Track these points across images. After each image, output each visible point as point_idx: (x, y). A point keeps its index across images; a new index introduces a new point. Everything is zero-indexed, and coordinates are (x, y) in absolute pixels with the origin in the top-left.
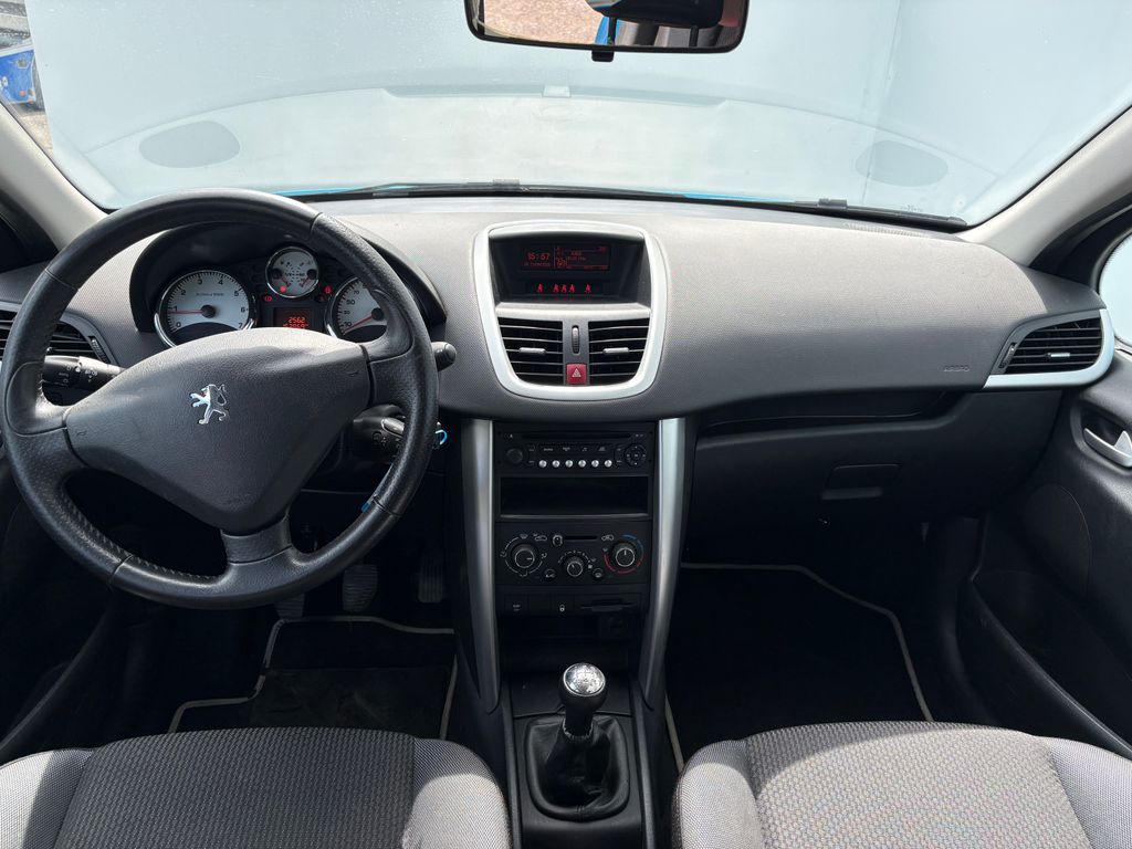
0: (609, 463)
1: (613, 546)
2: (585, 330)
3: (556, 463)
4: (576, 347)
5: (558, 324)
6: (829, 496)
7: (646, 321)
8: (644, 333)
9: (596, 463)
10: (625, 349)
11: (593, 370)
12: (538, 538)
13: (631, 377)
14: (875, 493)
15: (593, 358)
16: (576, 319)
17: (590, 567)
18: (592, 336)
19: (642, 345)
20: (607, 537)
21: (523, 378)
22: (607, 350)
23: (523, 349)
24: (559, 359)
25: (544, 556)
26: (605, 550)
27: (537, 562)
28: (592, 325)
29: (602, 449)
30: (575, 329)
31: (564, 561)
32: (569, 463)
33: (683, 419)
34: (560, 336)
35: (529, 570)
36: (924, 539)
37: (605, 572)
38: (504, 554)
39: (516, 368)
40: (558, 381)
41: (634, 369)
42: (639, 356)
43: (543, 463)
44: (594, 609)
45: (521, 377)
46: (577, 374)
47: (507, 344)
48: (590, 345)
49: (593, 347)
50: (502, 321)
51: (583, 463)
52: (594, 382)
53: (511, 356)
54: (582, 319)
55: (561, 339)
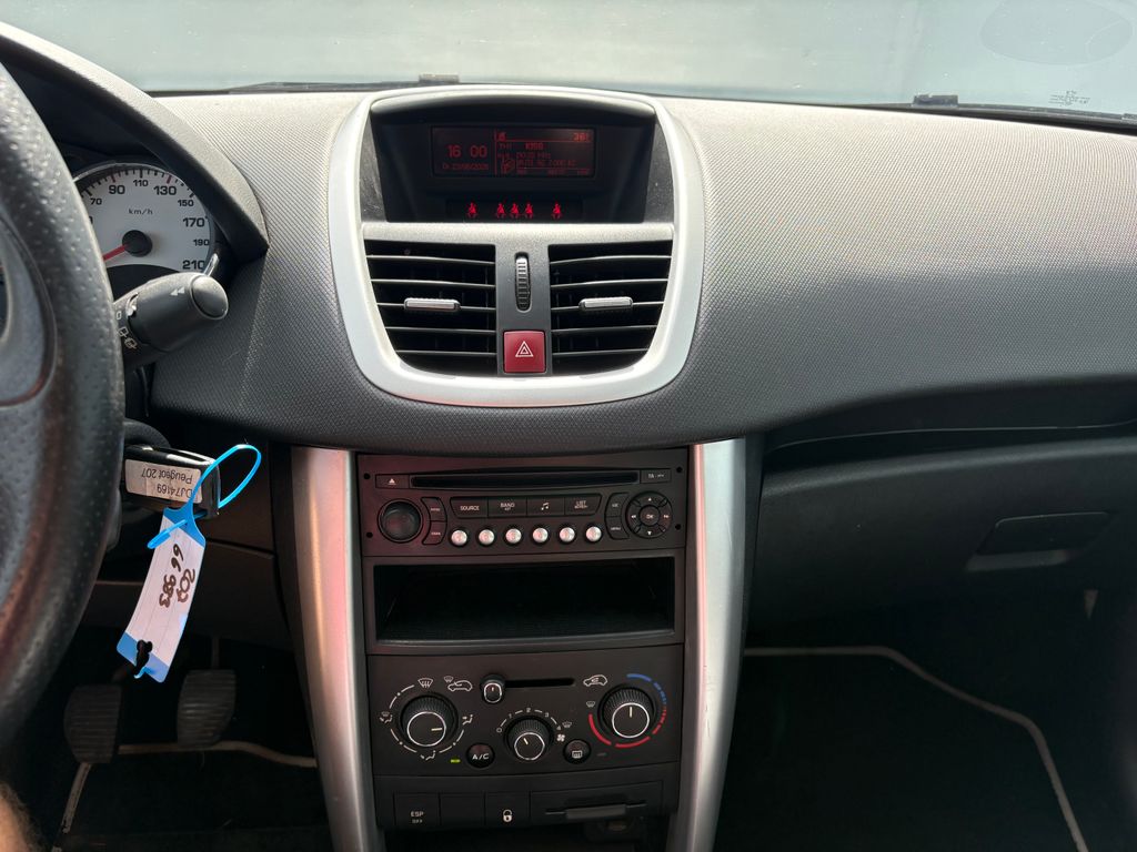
0: (594, 534)
1: (607, 698)
2: (542, 261)
3: (487, 537)
4: (523, 295)
5: (487, 251)
6: (977, 565)
7: (665, 247)
8: (663, 269)
9: (567, 534)
10: (625, 300)
11: (559, 343)
12: (454, 685)
13: (638, 356)
14: (1058, 557)
15: (558, 320)
16: (525, 240)
17: (561, 738)
18: (556, 274)
19: (659, 292)
20: (594, 680)
21: (410, 360)
22: (588, 302)
23: (412, 302)
24: (489, 320)
25: (467, 720)
26: (591, 705)
27: (452, 733)
28: (556, 251)
29: (581, 505)
30: (523, 260)
31: (509, 728)
32: (514, 536)
33: (742, 441)
34: (489, 274)
35: (438, 748)
36: (1089, 613)
37: (591, 747)
38: (385, 717)
39: (398, 341)
40: (487, 367)
41: (643, 340)
42: (653, 315)
43: (460, 537)
44: (572, 815)
45: (407, 359)
46: (524, 351)
47: (381, 293)
48: (553, 292)
49: (557, 297)
50: (372, 246)
51: (541, 535)
52: (562, 367)
53: (389, 317)
54: (537, 242)
55: (492, 281)
